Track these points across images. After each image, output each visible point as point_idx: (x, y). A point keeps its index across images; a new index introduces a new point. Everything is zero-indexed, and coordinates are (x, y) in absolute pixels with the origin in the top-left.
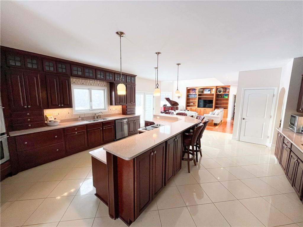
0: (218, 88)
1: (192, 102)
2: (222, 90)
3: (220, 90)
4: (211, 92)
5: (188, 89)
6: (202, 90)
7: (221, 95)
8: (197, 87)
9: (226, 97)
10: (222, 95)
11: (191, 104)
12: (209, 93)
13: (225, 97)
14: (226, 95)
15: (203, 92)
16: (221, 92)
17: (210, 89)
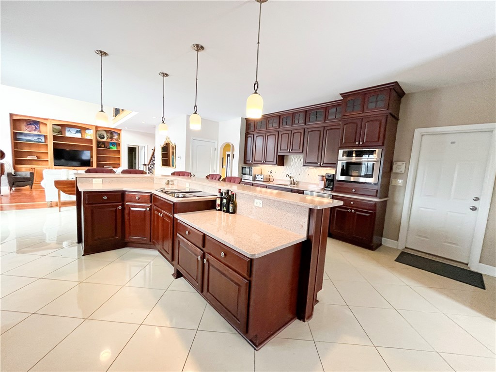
0: (99, 129)
1: (31, 154)
2: (105, 136)
3: (101, 135)
4: (83, 136)
5: (15, 118)
6: (60, 127)
7: (104, 143)
8: (47, 119)
9: (115, 148)
10: (106, 144)
11: (29, 158)
12: (79, 136)
13: (112, 147)
14: (113, 144)
15: (60, 132)
16: (104, 138)
17: (82, 129)
